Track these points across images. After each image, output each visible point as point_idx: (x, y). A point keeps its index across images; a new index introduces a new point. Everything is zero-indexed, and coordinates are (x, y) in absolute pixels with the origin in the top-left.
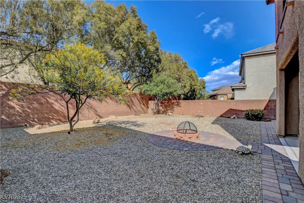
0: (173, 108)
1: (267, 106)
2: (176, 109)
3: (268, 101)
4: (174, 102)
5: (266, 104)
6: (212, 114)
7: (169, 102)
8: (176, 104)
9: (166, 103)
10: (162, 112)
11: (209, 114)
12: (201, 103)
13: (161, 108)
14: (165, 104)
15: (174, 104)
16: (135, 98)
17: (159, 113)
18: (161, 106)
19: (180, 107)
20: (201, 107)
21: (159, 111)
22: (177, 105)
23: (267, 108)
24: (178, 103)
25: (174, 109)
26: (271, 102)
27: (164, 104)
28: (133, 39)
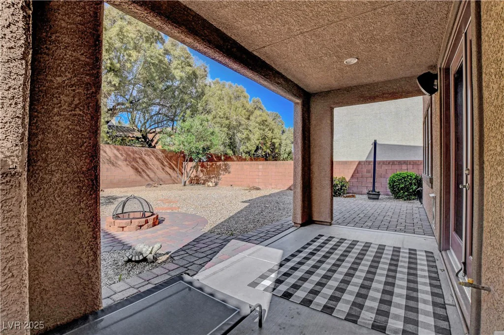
0: (219, 174)
1: (356, 171)
2: (224, 176)
3: (357, 163)
4: (220, 165)
5: (355, 167)
6: (276, 185)
7: (213, 165)
8: (224, 167)
9: (209, 167)
10: (202, 181)
11: (271, 185)
12: (260, 167)
13: (201, 175)
14: (207, 168)
15: (220, 168)
16: (152, 156)
17: (198, 183)
18: (202, 171)
19: (229, 173)
20: (260, 174)
21: (198, 180)
22: (224, 171)
23: (356, 175)
24: (225, 166)
25: (220, 177)
26: (362, 165)
27: (205, 168)
28: (130, 56)
